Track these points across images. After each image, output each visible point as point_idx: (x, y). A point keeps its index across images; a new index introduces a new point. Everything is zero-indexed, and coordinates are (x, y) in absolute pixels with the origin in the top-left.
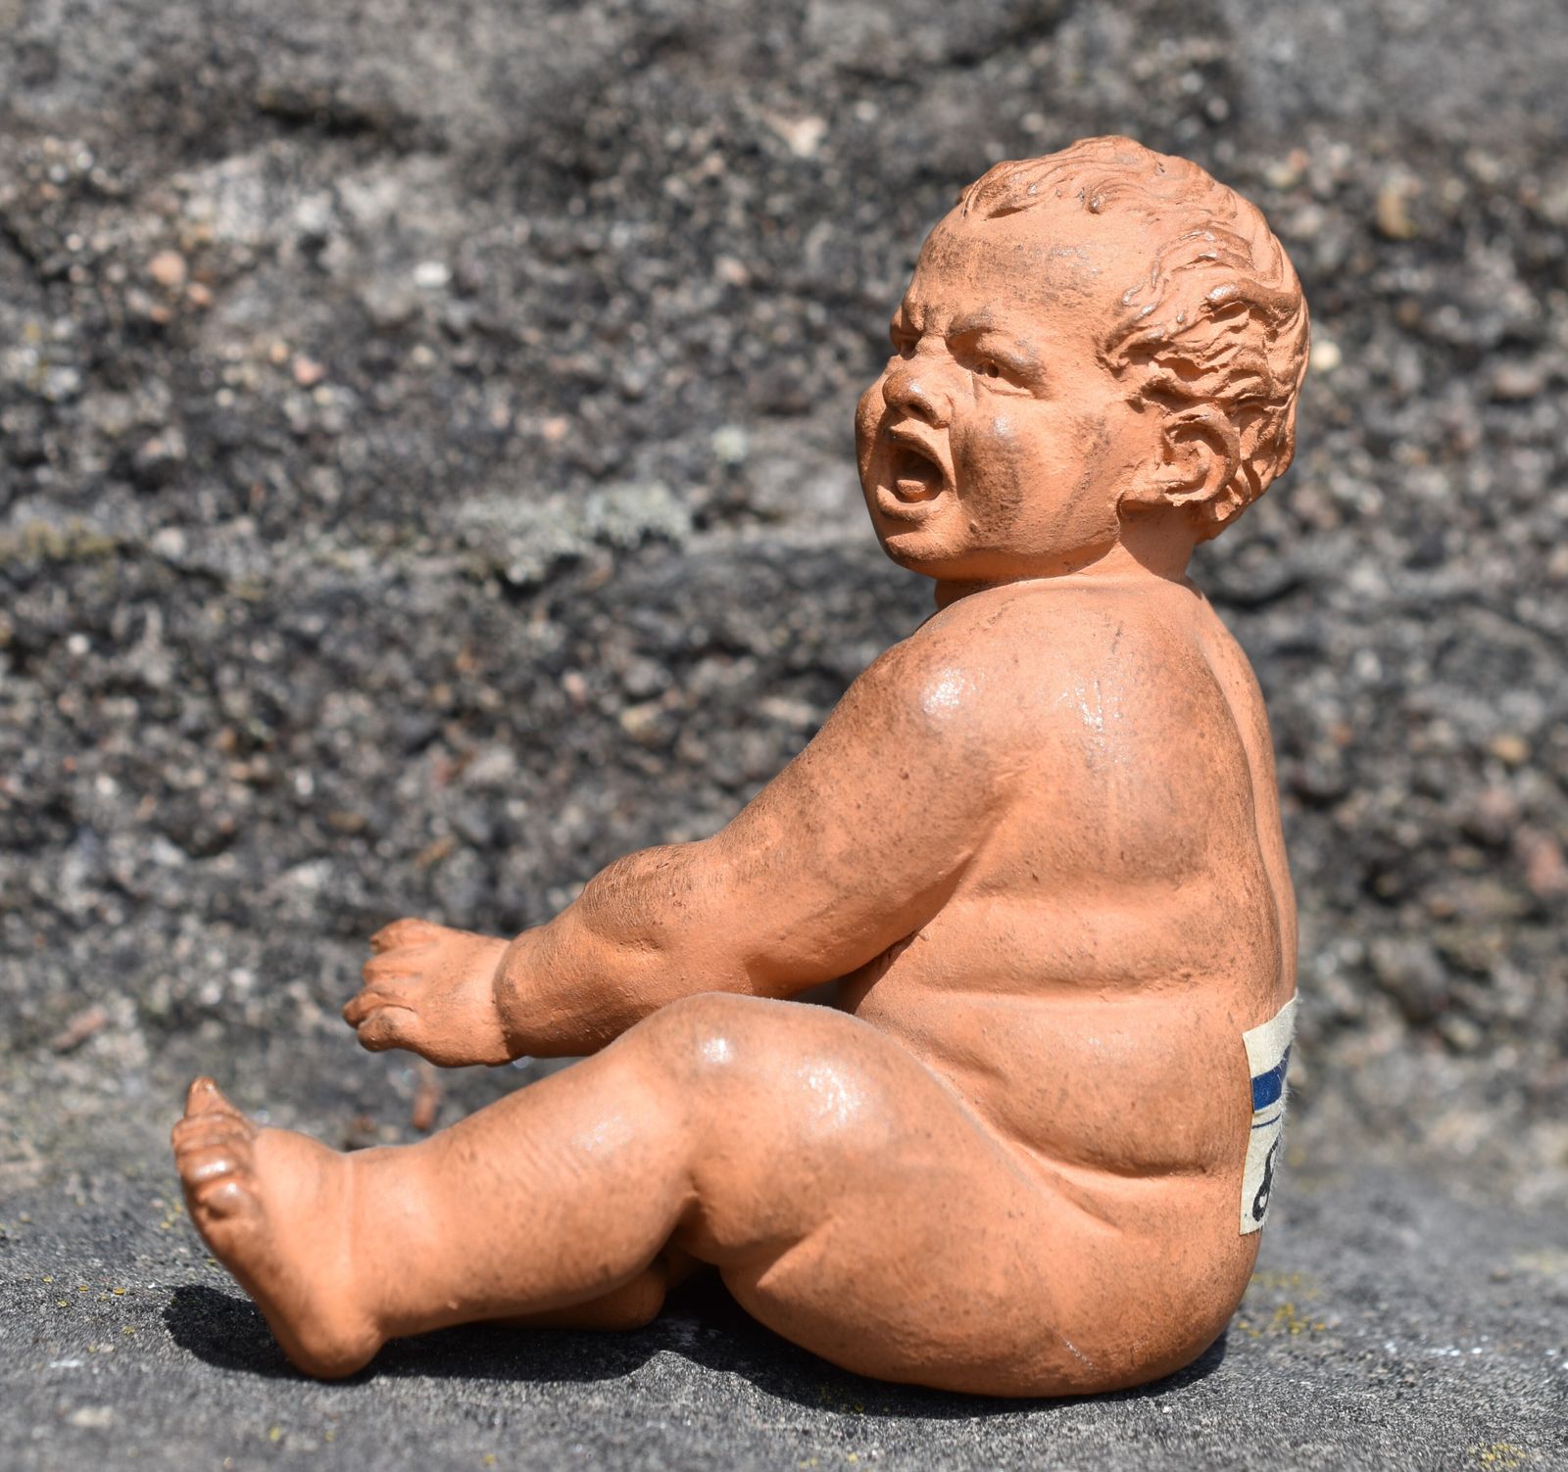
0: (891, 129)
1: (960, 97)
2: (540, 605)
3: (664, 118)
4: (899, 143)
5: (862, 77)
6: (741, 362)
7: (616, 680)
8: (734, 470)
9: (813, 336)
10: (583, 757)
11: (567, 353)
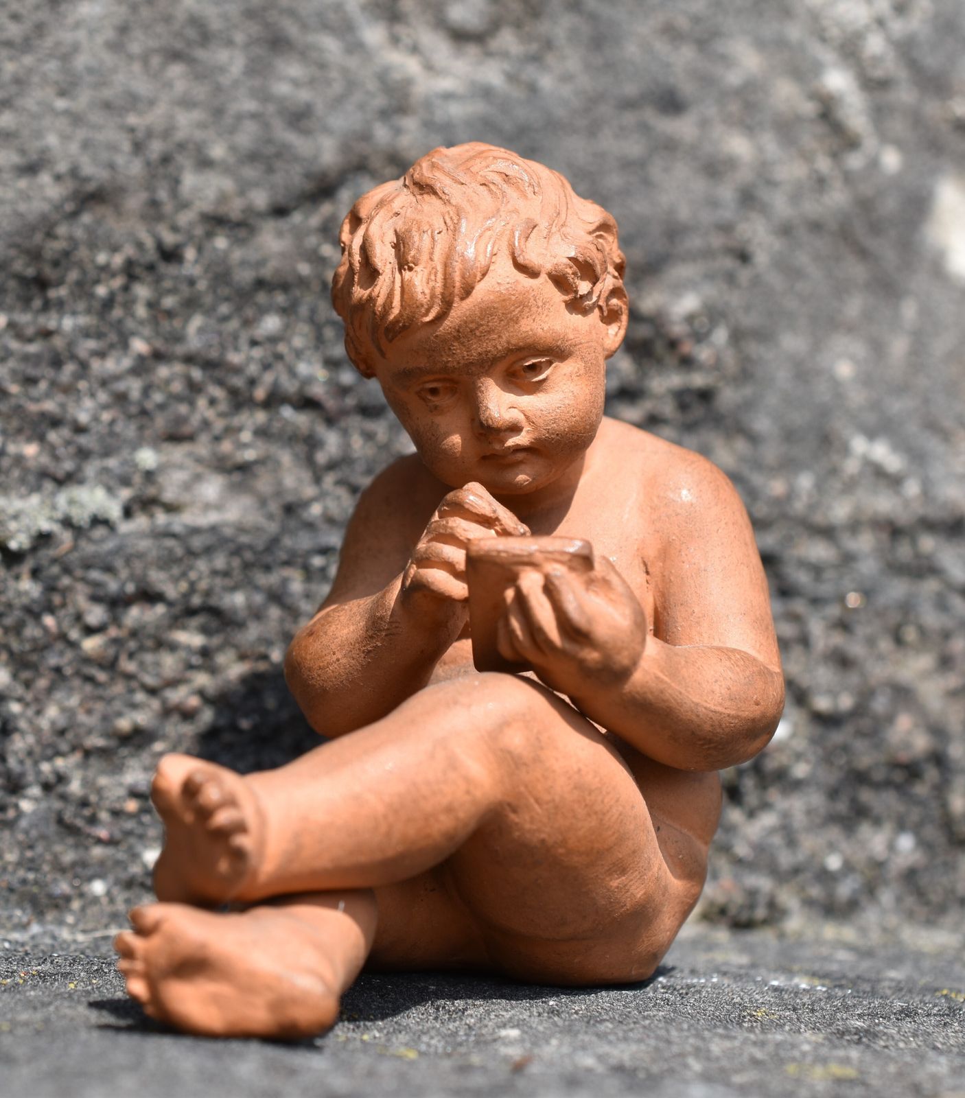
0: (237, 255)
1: (280, 234)
2: (25, 568)
3: (93, 246)
4: (244, 263)
5: (216, 221)
6: (149, 405)
7: (79, 617)
8: (149, 476)
9: (194, 388)
10: (58, 670)
11: (37, 400)
